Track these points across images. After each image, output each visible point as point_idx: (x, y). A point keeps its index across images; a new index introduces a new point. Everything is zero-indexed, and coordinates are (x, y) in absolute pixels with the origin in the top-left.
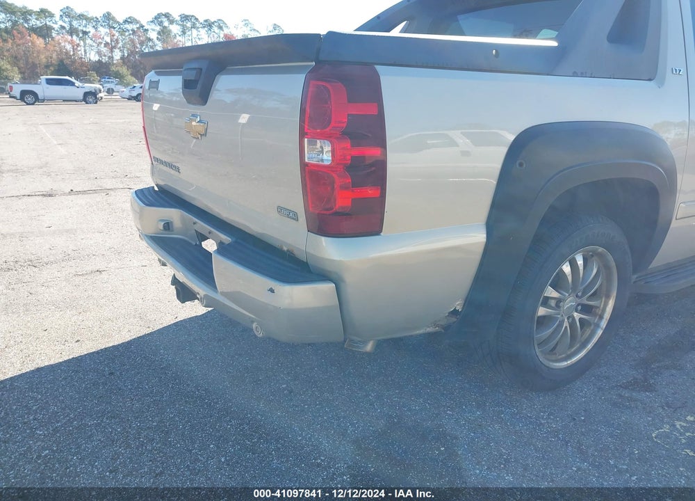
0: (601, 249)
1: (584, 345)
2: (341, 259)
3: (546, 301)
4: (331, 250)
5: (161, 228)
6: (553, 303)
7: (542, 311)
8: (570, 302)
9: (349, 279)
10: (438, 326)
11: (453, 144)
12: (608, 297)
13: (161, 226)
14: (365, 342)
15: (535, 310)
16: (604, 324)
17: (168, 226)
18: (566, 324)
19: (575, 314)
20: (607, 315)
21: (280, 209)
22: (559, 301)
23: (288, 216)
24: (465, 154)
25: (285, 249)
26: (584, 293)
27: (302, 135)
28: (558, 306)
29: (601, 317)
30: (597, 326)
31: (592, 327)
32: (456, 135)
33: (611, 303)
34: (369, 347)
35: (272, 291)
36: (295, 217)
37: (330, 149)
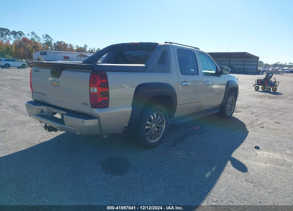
0: (160, 112)
1: (159, 137)
2: (99, 113)
3: (148, 125)
4: (96, 111)
5: (40, 112)
6: (150, 125)
7: (147, 127)
8: (154, 125)
9: (101, 118)
10: (122, 131)
11: (125, 88)
12: (163, 124)
13: (40, 111)
14: (104, 135)
15: (145, 127)
16: (163, 131)
17: (42, 111)
18: (153, 131)
19: (156, 129)
20: (164, 129)
21: (83, 103)
22: (151, 125)
23: (85, 105)
24: (128, 90)
25: (84, 113)
26: (157, 123)
27: (90, 86)
28: (151, 126)
29: (162, 130)
30: (162, 132)
31: (160, 132)
32: (125, 85)
33: (164, 126)
34: (106, 137)
35: (83, 122)
36: (87, 104)
37: (97, 89)
